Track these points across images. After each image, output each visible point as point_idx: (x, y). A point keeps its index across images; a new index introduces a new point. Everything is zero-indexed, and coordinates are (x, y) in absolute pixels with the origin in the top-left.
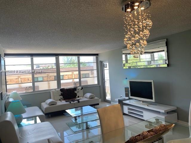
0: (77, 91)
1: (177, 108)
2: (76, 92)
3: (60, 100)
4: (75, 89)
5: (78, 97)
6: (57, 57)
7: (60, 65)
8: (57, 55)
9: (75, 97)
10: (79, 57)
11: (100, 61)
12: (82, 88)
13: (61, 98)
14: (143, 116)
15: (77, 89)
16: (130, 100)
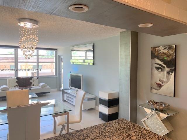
0: (33, 80)
1: (96, 96)
2: (31, 81)
3: (15, 87)
4: (31, 78)
5: (33, 85)
6: (16, 49)
7: (19, 57)
8: (16, 47)
9: (30, 85)
10: (38, 50)
11: (58, 55)
12: (38, 78)
13: (16, 85)
14: (73, 102)
15: (33, 79)
16: (71, 90)
